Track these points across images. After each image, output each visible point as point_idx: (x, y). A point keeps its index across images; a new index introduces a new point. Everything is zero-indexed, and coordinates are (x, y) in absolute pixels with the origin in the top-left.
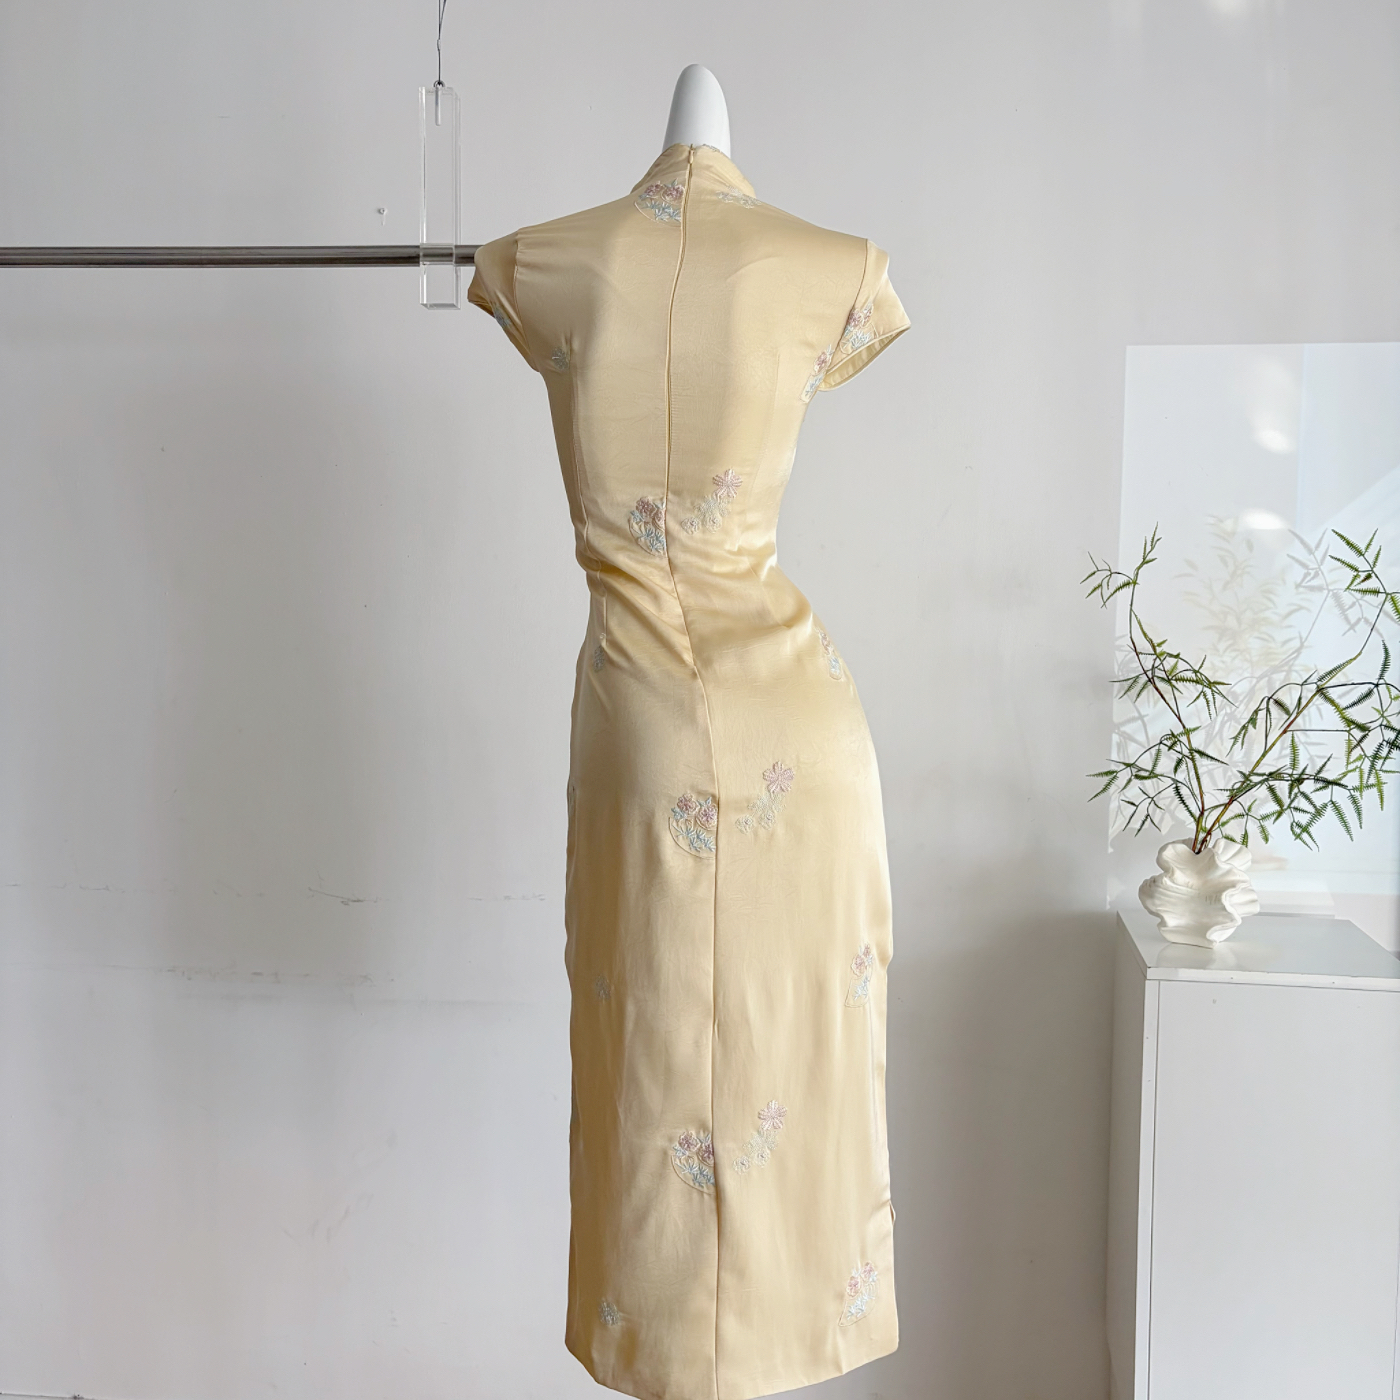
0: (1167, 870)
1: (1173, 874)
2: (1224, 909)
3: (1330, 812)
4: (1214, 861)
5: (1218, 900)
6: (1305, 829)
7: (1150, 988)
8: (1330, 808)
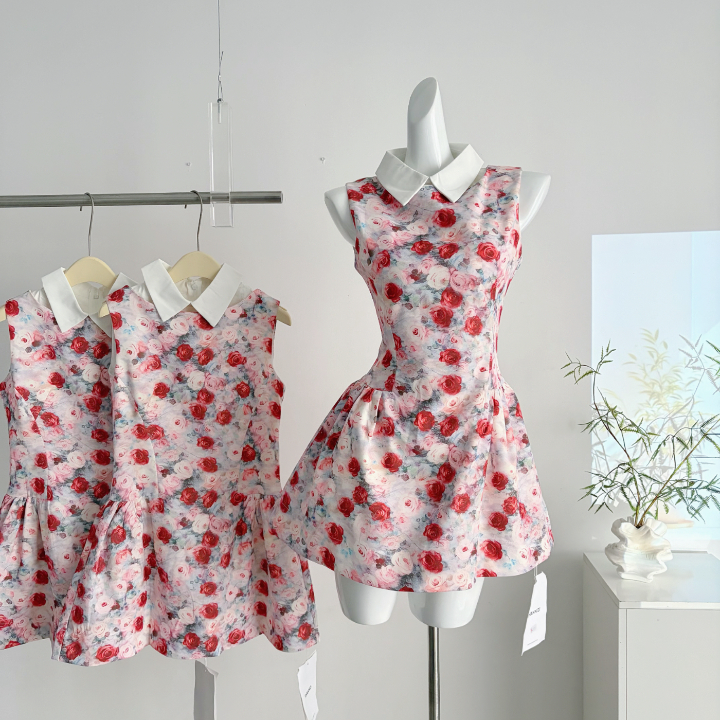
0: (623, 539)
1: (627, 542)
2: (658, 563)
3: (711, 502)
4: (650, 534)
5: (654, 558)
6: (697, 511)
7: (621, 613)
8: (711, 499)
